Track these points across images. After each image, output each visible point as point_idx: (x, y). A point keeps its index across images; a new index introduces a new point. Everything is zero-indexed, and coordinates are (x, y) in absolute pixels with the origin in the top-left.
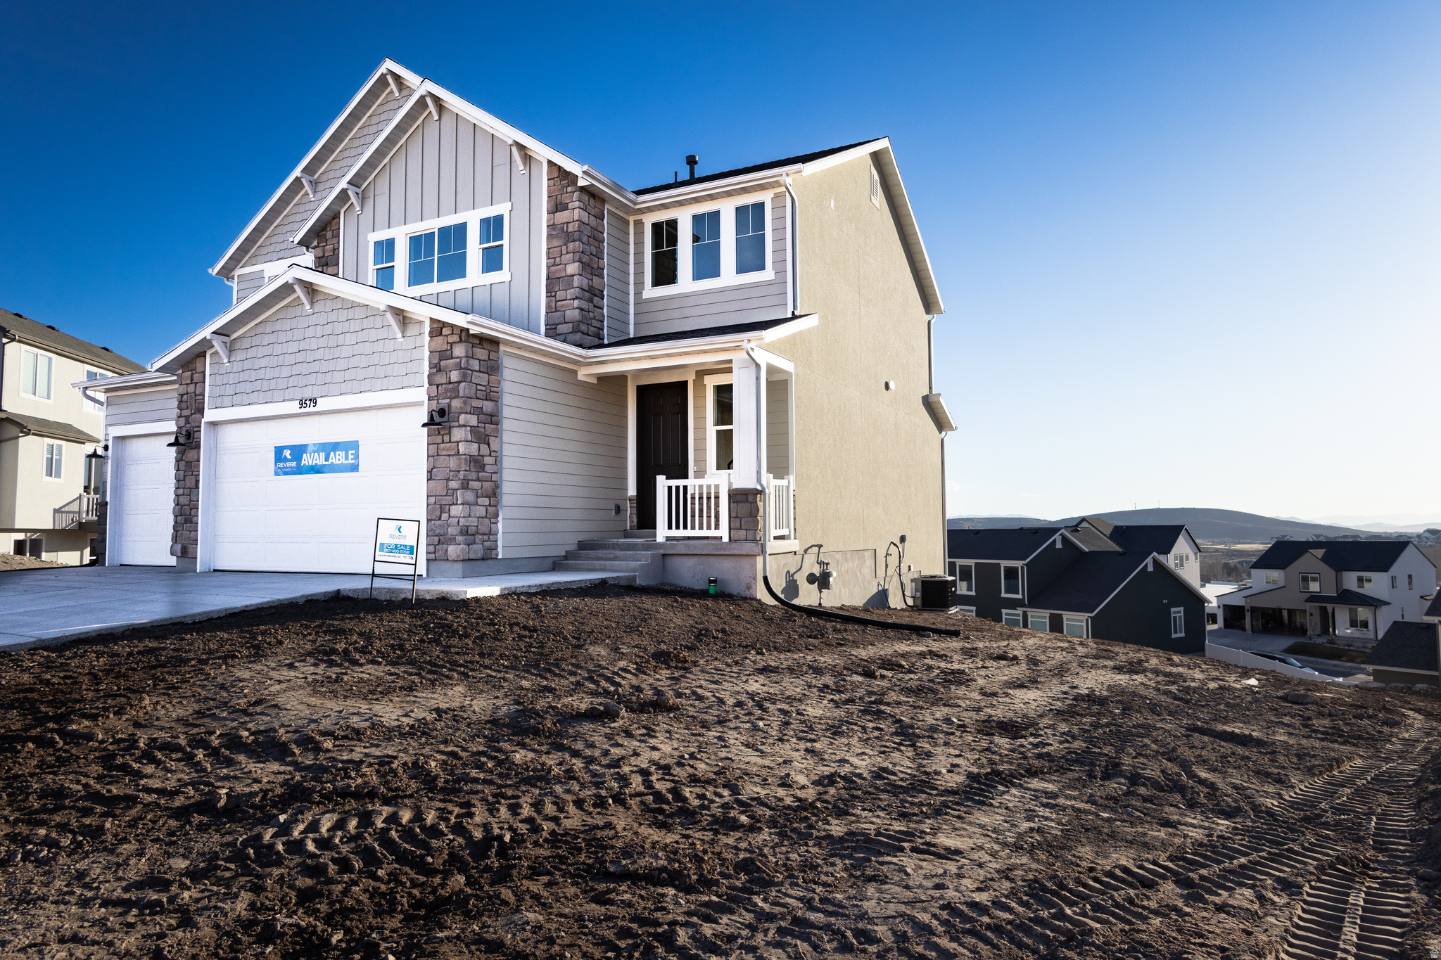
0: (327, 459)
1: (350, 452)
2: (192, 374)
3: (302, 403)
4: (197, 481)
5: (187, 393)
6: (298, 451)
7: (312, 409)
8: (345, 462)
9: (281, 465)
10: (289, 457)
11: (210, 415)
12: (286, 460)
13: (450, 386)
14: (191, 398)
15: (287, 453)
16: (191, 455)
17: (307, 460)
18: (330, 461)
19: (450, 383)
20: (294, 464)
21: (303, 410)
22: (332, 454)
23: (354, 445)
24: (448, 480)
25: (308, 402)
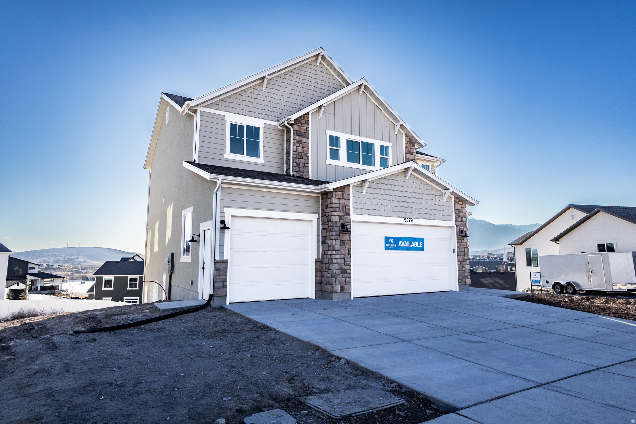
0: (410, 244)
1: (420, 242)
2: (343, 194)
3: (406, 220)
4: (350, 251)
5: (339, 204)
6: (397, 240)
7: (410, 223)
8: (418, 246)
9: (388, 245)
10: (392, 242)
11: (353, 217)
12: (390, 243)
13: (463, 223)
14: (343, 207)
15: (391, 240)
16: (346, 237)
17: (401, 244)
18: (412, 245)
19: (463, 222)
20: (395, 245)
21: (406, 223)
22: (413, 242)
23: (422, 240)
24: (464, 256)
25: (409, 220)
